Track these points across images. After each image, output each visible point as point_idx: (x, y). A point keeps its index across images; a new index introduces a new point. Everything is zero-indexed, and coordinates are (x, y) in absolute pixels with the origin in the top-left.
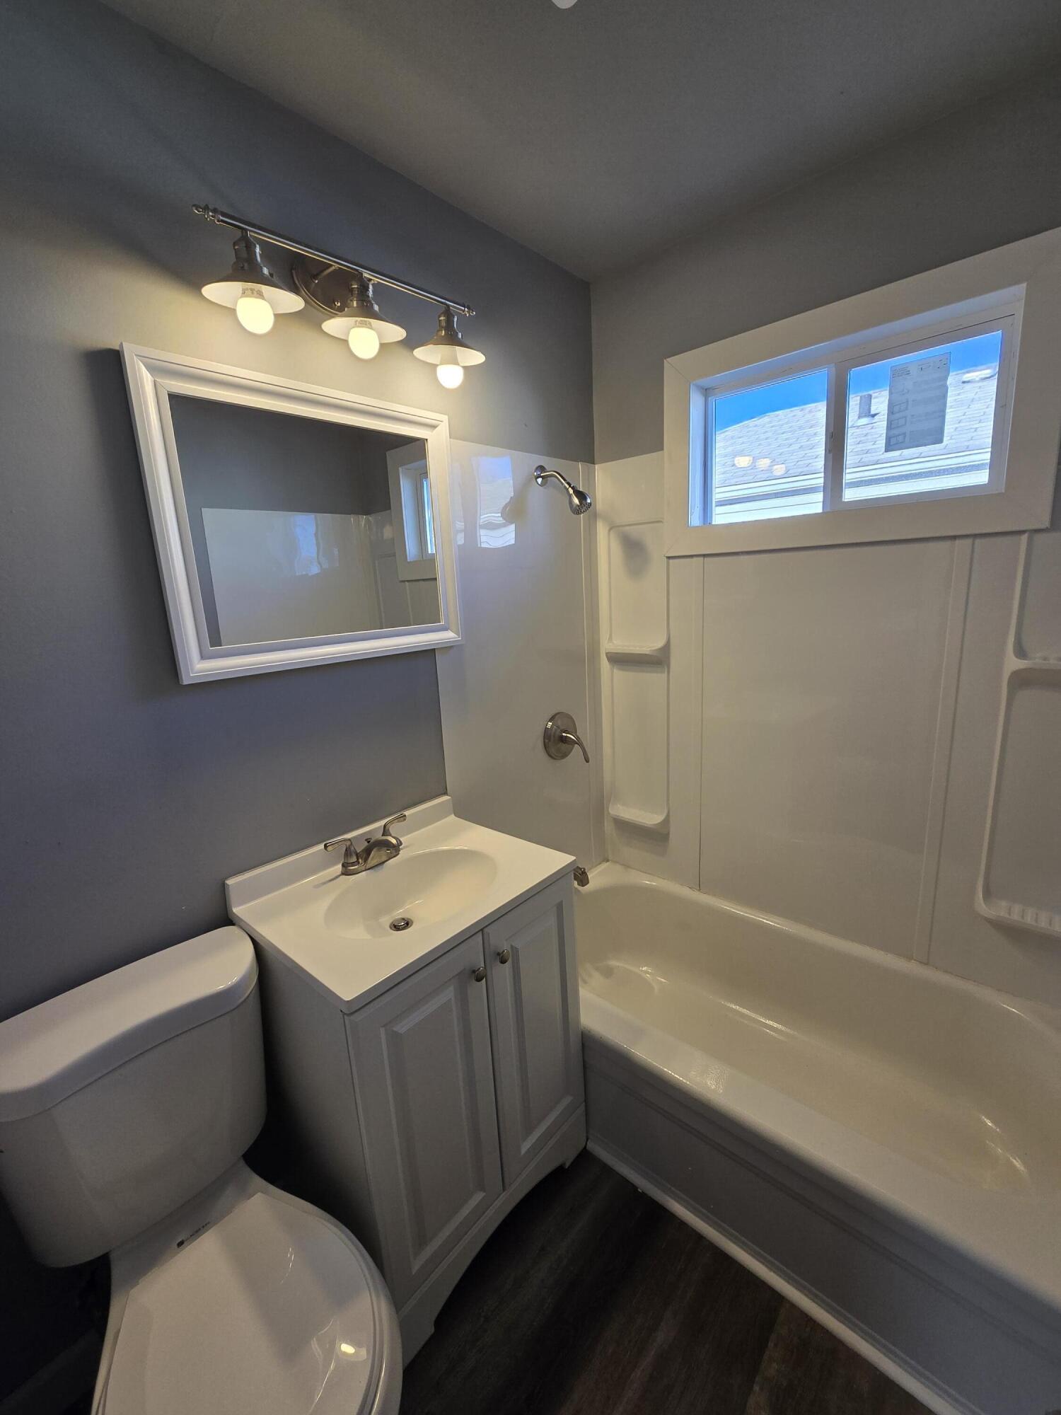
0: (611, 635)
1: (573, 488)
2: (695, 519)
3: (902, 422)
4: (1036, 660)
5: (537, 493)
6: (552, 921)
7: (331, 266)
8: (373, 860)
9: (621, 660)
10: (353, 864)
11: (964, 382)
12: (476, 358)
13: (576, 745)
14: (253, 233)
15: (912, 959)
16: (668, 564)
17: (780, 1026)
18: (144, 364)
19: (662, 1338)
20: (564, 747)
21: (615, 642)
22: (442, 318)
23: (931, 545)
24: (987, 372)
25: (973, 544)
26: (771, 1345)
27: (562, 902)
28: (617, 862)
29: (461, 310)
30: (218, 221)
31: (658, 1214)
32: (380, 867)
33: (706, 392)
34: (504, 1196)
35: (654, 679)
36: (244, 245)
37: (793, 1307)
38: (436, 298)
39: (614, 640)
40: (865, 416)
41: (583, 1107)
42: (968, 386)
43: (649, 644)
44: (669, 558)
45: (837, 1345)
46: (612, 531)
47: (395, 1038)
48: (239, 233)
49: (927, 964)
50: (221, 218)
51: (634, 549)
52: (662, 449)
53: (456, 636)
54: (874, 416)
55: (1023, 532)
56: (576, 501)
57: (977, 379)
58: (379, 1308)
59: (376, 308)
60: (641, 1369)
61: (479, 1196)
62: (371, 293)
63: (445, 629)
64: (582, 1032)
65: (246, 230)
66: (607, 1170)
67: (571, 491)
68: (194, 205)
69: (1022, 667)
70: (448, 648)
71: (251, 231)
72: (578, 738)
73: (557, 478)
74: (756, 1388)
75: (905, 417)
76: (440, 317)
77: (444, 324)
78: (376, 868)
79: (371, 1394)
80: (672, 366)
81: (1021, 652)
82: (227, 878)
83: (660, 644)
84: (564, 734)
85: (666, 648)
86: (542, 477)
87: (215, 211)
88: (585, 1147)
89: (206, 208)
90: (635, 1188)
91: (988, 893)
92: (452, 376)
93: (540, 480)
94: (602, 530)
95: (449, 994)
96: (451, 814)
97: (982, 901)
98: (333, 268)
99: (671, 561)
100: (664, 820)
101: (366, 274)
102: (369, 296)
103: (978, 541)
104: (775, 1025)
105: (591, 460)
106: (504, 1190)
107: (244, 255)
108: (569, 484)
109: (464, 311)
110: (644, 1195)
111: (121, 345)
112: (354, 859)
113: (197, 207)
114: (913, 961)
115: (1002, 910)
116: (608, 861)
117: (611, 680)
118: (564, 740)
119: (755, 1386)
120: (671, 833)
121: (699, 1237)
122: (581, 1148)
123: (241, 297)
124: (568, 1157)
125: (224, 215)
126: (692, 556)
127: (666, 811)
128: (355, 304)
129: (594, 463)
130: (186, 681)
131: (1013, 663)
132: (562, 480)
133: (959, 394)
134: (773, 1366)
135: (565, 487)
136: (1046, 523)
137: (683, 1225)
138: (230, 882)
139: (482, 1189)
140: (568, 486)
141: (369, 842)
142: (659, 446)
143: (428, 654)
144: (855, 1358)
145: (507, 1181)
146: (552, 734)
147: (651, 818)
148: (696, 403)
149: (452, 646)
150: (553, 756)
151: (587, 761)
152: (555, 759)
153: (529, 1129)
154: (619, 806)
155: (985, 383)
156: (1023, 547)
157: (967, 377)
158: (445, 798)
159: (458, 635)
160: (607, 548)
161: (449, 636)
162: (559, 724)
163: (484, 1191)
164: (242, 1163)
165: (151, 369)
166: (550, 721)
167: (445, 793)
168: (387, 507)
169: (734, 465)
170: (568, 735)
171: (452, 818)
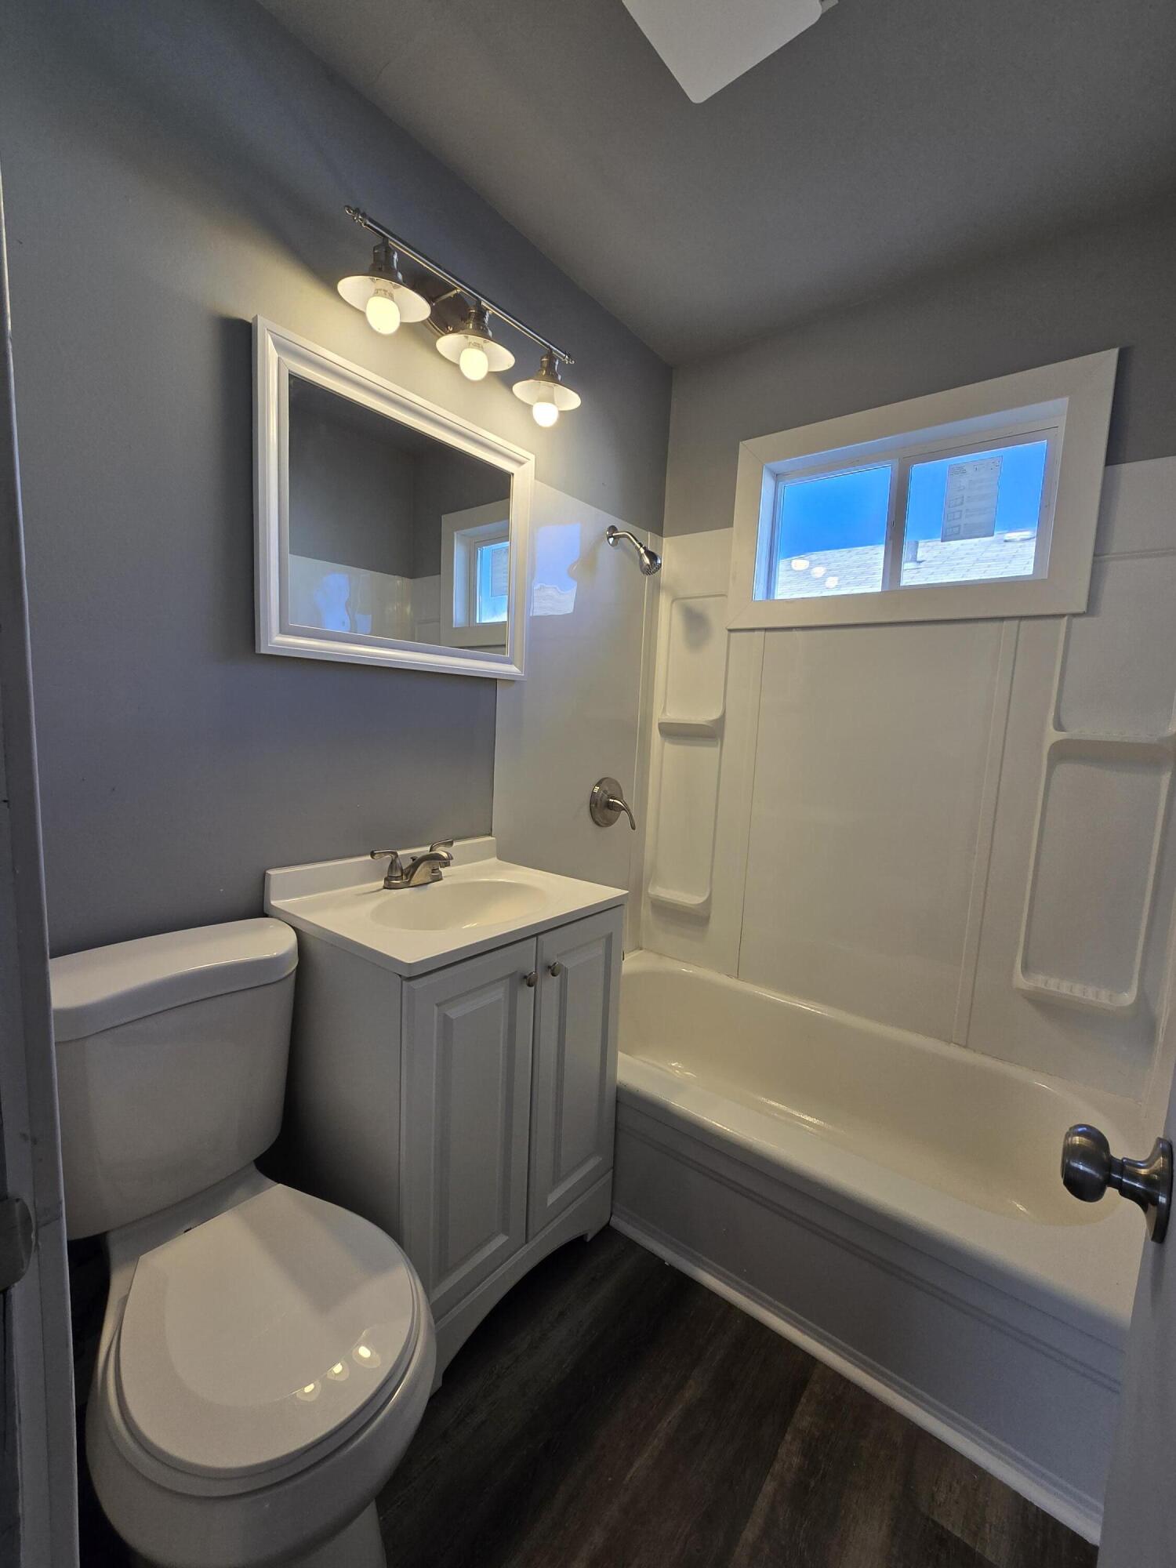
0: (664, 708)
1: (644, 548)
2: (759, 594)
3: (957, 515)
4: (1072, 733)
5: (607, 552)
6: (599, 951)
7: (456, 288)
8: (418, 878)
9: (674, 732)
10: (396, 878)
11: (1006, 541)
12: (572, 400)
13: (624, 811)
14: (393, 243)
15: (952, 1042)
16: (729, 637)
17: (816, 1121)
18: (272, 339)
19: (692, 1392)
20: (609, 813)
21: (668, 714)
22: (545, 359)
23: (981, 625)
24: (1027, 534)
25: (1019, 627)
26: (803, 1400)
27: (612, 933)
28: (652, 951)
29: (562, 356)
30: (365, 225)
31: (687, 1285)
32: (424, 887)
33: (777, 477)
34: (526, 1249)
35: (706, 753)
36: (384, 250)
37: (827, 1368)
38: (541, 339)
39: (668, 709)
40: (911, 561)
41: (609, 1175)
42: (1009, 545)
43: (705, 716)
44: (730, 631)
45: (869, 1400)
46: (674, 605)
47: (446, 1022)
48: (379, 241)
49: (965, 1047)
50: (368, 223)
51: (695, 622)
52: (732, 526)
53: (518, 670)
54: (920, 562)
55: (1063, 616)
56: (647, 560)
57: (1018, 539)
58: (415, 1283)
59: (490, 333)
60: (668, 1420)
61: (501, 1239)
62: (486, 320)
63: (509, 662)
64: (617, 1088)
65: (388, 238)
66: (632, 1245)
67: (642, 551)
68: (348, 207)
69: (1061, 738)
70: (510, 681)
71: (391, 240)
72: (625, 804)
73: (630, 539)
74: (788, 1437)
75: (961, 511)
76: (542, 358)
77: (545, 365)
78: (420, 888)
79: (410, 1349)
80: (748, 449)
81: (1059, 726)
82: (268, 869)
83: (715, 715)
84: (611, 800)
85: (721, 721)
86: (615, 537)
87: (364, 215)
88: (609, 1222)
89: (357, 211)
90: (661, 1261)
91: (1026, 968)
92: (546, 414)
93: (611, 540)
94: (664, 602)
95: (499, 994)
96: (493, 857)
97: (1021, 975)
98: (455, 292)
99: (733, 634)
100: (707, 900)
101: (485, 303)
102: (484, 322)
103: (1024, 623)
104: (811, 1120)
105: (659, 532)
106: (527, 1242)
107: (383, 258)
108: (640, 544)
109: (564, 358)
110: (671, 1267)
111: (256, 319)
112: (399, 874)
113: (349, 208)
114: (952, 1044)
115: (1040, 982)
116: (641, 949)
117: (662, 753)
118: (610, 806)
119: (787, 1435)
120: (712, 915)
121: (730, 1307)
122: (604, 1224)
123: (374, 296)
124: (591, 1229)
125: (371, 221)
126: (753, 630)
127: (708, 890)
128: (471, 327)
129: (661, 535)
130: (263, 650)
131: (1053, 736)
132: (634, 541)
133: (1001, 551)
134: (805, 1418)
135: (636, 547)
136: (1083, 608)
137: (712, 1294)
138: (269, 872)
139: (506, 1231)
140: (639, 546)
141: (414, 860)
142: (729, 524)
143: (490, 683)
144: (888, 1411)
145: (530, 1231)
146: (599, 799)
147: (690, 899)
148: (767, 485)
149: (514, 681)
150: (600, 823)
151: (633, 828)
152: (599, 825)
153: (557, 1180)
154: (658, 888)
155: (1027, 543)
156: (1063, 629)
157: (1009, 536)
158: (490, 838)
159: (520, 669)
160: (668, 619)
161: (512, 670)
162: (607, 789)
163: (507, 1235)
164: (253, 1168)
165: (278, 346)
166: (598, 785)
167: (490, 835)
168: (436, 570)
169: (792, 570)
170: (615, 801)
171: (495, 860)
